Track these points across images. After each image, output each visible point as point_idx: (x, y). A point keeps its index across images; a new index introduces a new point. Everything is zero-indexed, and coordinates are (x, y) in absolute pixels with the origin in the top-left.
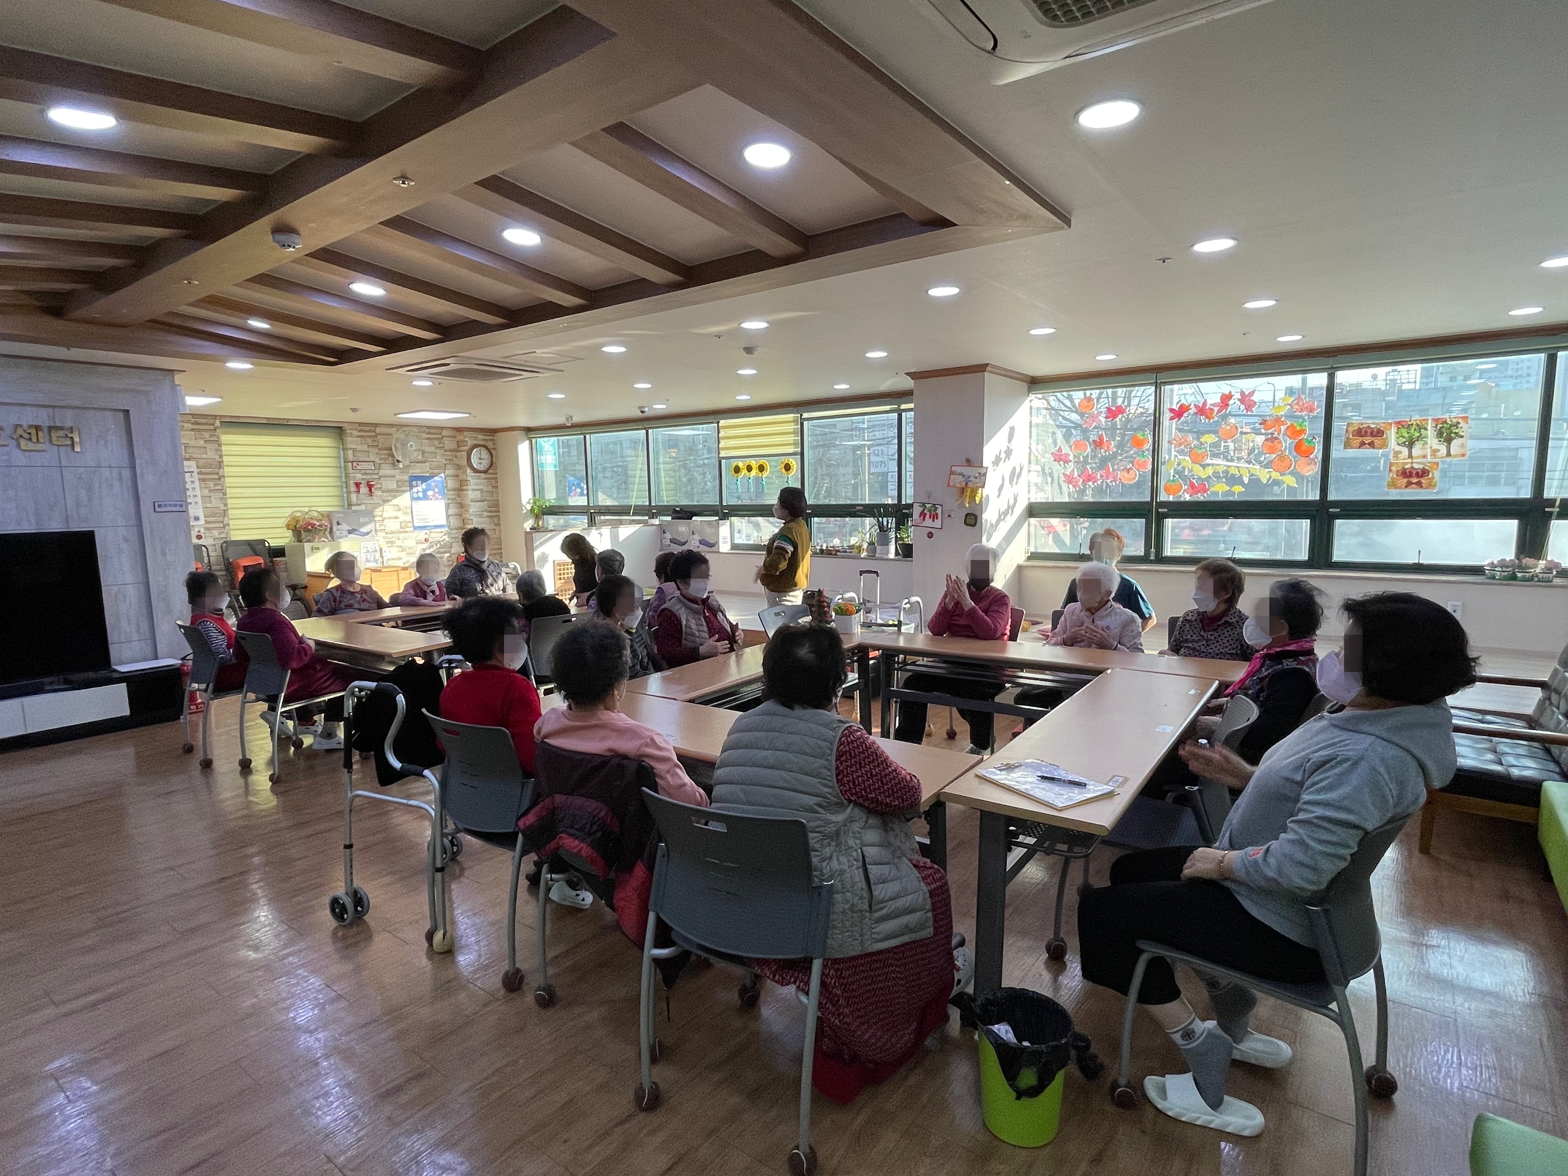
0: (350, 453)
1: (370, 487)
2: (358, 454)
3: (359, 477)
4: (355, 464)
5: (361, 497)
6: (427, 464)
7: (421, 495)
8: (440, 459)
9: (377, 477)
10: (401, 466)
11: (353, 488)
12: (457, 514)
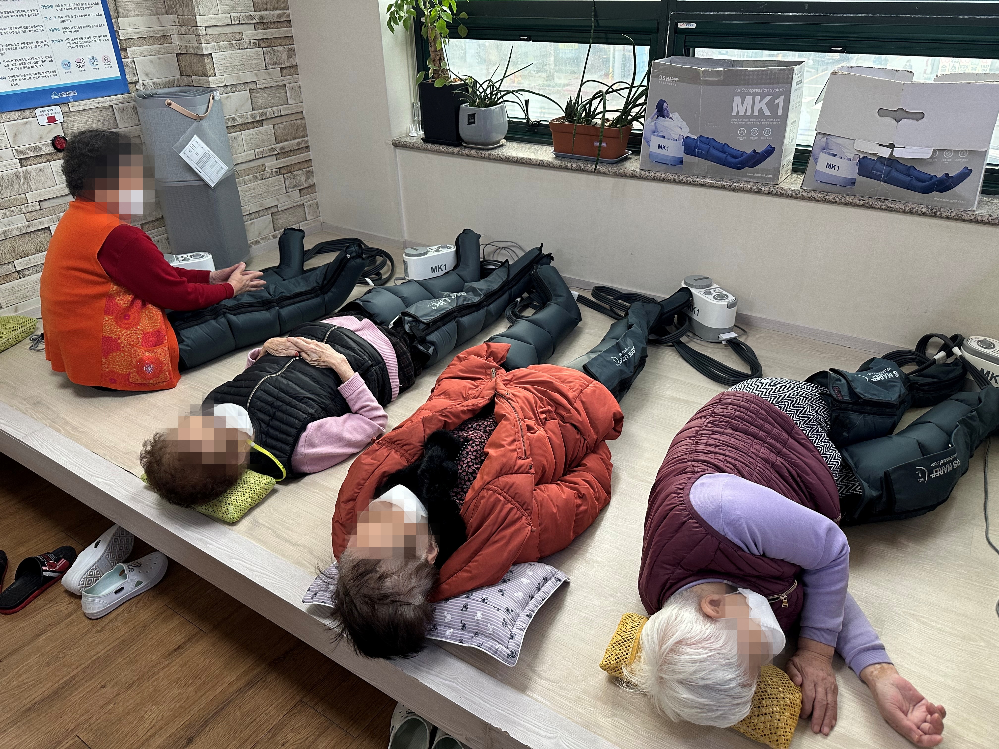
12: (154, 38)
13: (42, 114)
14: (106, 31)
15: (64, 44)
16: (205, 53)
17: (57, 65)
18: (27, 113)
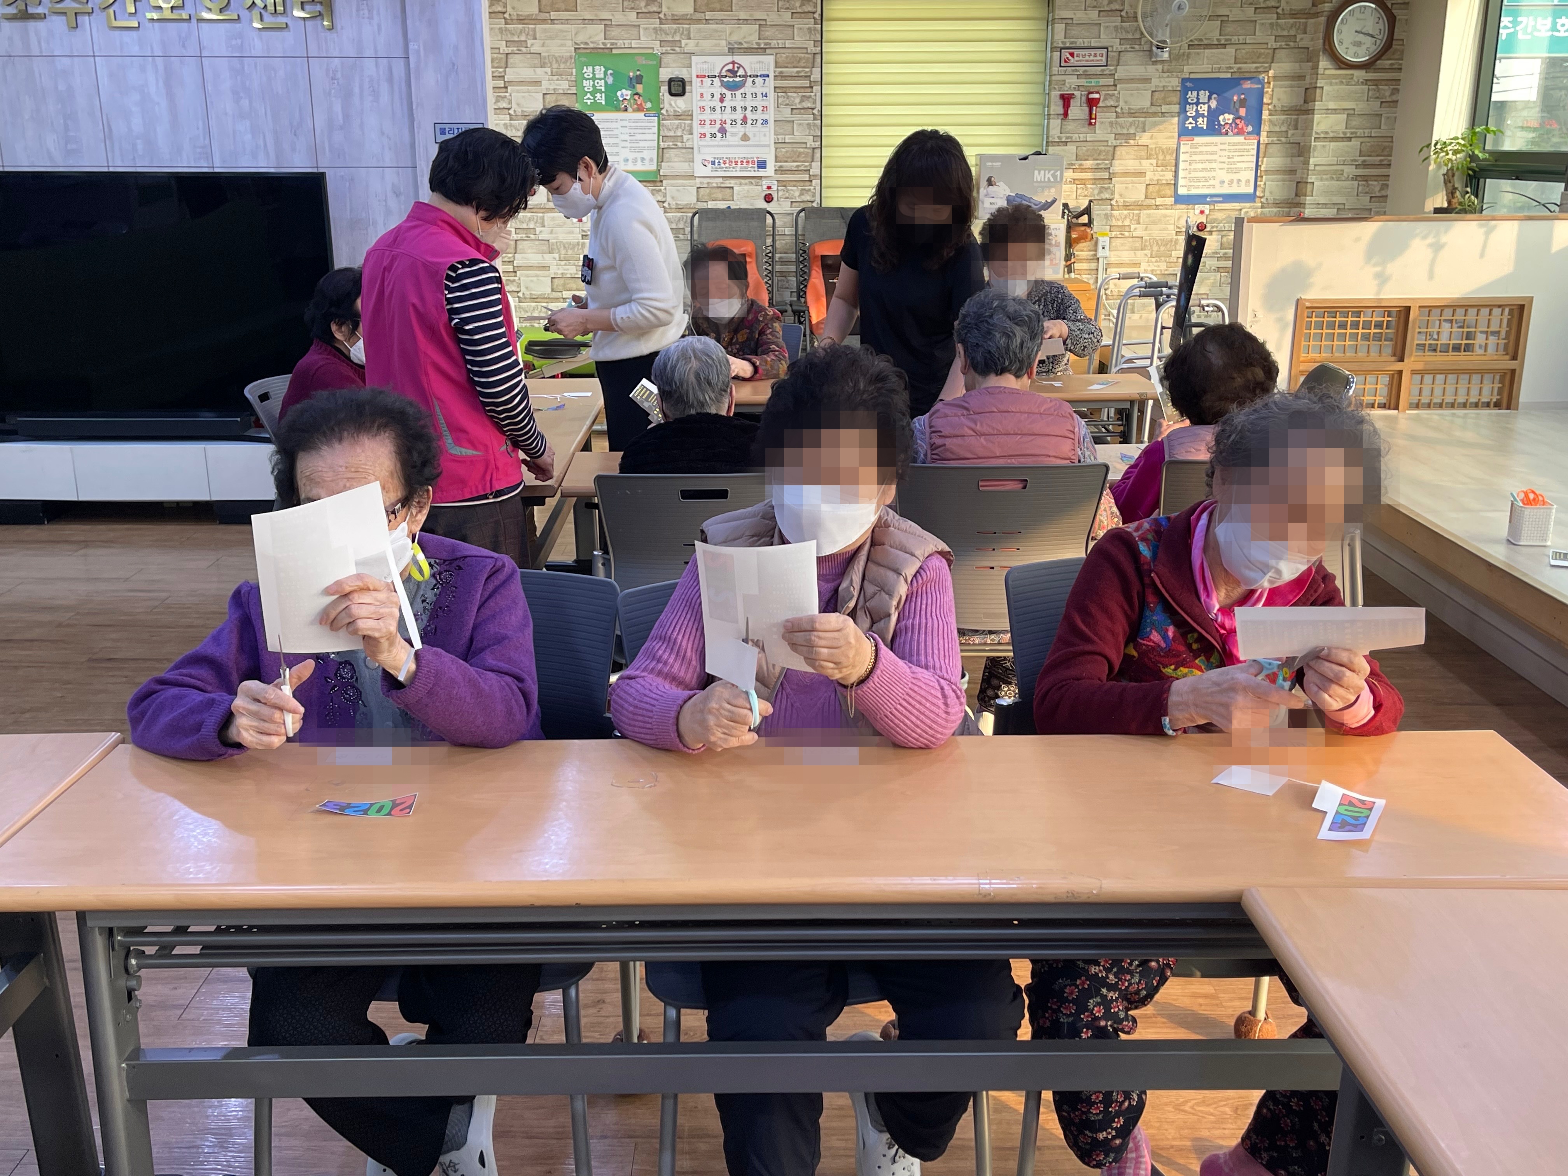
0: (1060, 28)
1: (1092, 103)
2: (1075, 31)
3: (1072, 81)
4: (1066, 54)
5: (1070, 126)
6: (1230, 50)
7: (1203, 123)
8: (1263, 36)
9: (1110, 81)
10: (1166, 56)
11: (1057, 107)
12: (1285, 171)
13: (1198, 208)
14: (1254, 165)
15: (1225, 171)
16: (1309, 181)
17: (1216, 183)
18: (1191, 206)
